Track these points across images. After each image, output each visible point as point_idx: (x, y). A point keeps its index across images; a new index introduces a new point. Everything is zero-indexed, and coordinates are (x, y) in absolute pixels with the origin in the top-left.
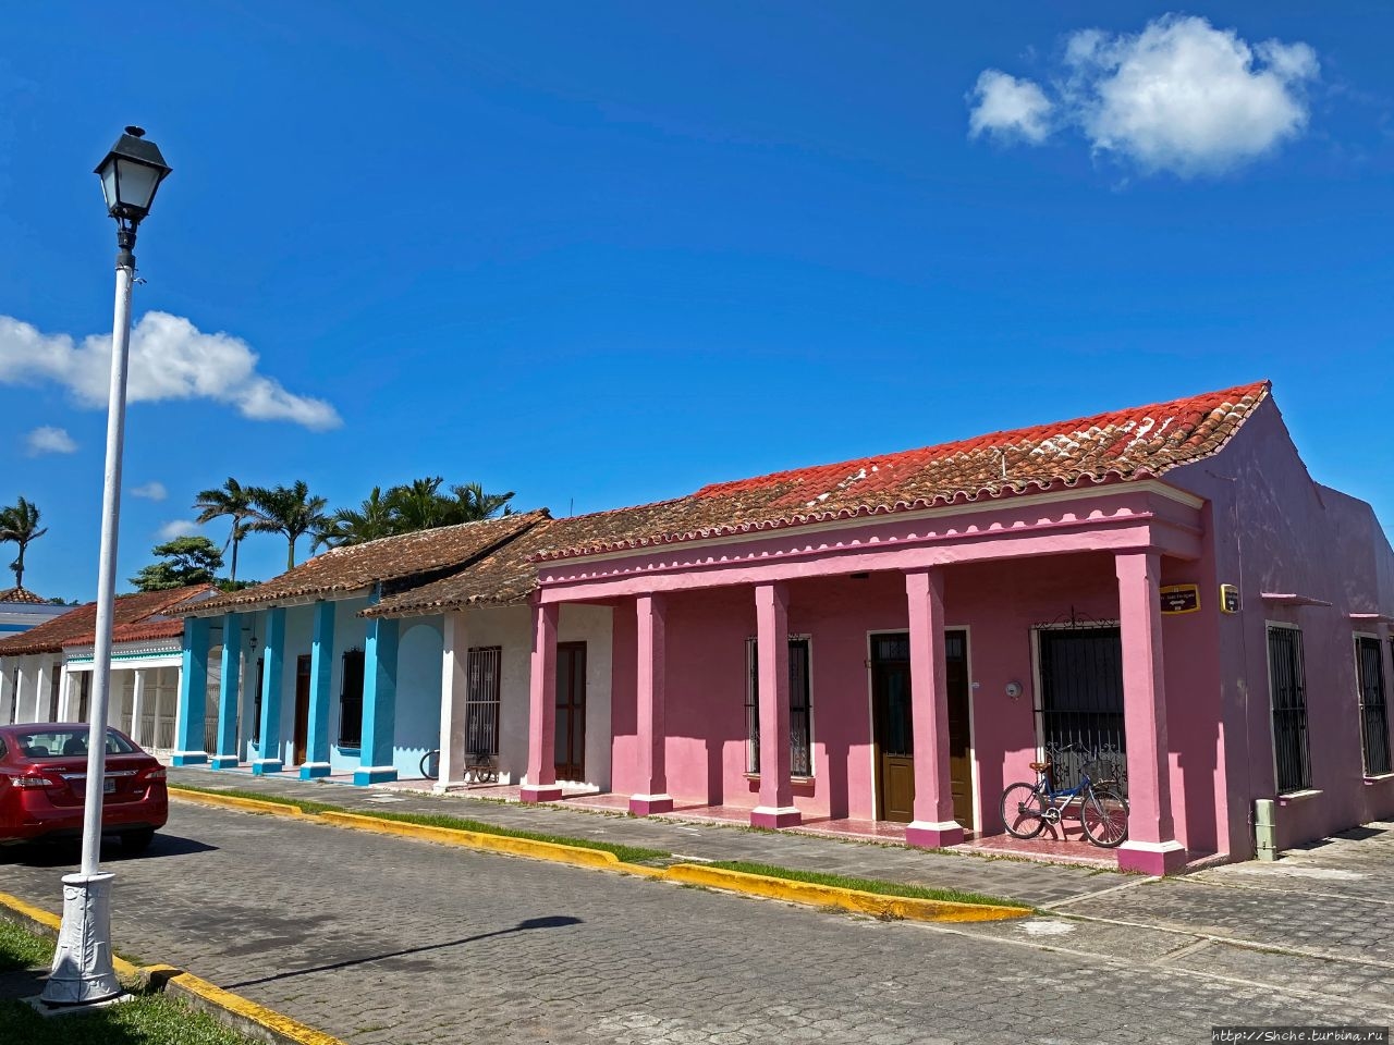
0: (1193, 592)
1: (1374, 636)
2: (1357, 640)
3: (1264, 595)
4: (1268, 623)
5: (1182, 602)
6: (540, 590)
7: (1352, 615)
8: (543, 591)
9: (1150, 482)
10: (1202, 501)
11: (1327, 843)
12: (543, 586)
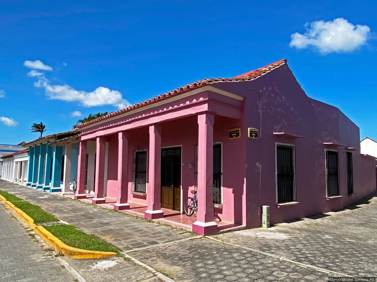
0: (239, 131)
1: (336, 151)
2: (326, 152)
3: (274, 133)
4: (276, 143)
5: (236, 134)
6: (81, 137)
7: (324, 143)
8: (82, 137)
9: (207, 86)
10: (243, 98)
11: (303, 220)
12: (82, 135)
